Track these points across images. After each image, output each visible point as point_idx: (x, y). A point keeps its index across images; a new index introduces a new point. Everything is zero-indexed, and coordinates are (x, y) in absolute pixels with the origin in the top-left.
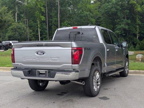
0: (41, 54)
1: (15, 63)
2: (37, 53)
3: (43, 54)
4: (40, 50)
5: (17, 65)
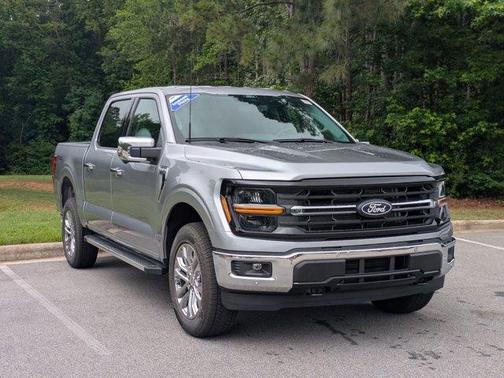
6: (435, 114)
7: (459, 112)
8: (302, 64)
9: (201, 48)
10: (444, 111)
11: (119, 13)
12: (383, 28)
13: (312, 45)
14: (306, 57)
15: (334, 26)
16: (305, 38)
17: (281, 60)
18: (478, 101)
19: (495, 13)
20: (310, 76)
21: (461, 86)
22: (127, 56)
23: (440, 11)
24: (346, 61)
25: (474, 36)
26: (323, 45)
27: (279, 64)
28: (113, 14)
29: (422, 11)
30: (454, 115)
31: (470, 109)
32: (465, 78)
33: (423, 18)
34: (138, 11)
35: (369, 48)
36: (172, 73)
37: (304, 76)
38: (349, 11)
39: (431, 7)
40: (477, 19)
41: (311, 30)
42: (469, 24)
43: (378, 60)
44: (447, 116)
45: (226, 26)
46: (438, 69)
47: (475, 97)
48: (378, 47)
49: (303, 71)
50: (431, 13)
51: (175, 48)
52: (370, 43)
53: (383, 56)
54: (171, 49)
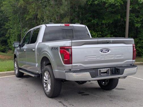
0: (106, 51)
1: (73, 65)
2: (102, 51)
3: (108, 51)
4: (104, 48)
5: (76, 66)
6: (95, 32)
7: (102, 32)
8: (56, 18)
9: (28, 13)
10: (98, 32)
11: (4, 3)
12: (80, 7)
13: (59, 12)
14: (57, 15)
15: (65, 7)
16: (57, 10)
17: (50, 17)
18: (107, 29)
19: (112, 3)
20: (58, 21)
21: (102, 24)
22: (7, 15)
23: (96, 2)
24: (69, 17)
25: (106, 9)
26: (62, 12)
27: (49, 18)
28: (2, 3)
29: (91, 2)
30: (101, 33)
31: (105, 31)
32: (103, 22)
33: (91, 5)
34: (10, 2)
35: (76, 13)
36: (20, 20)
37: (57, 21)
38: (69, 2)
39: (93, 1)
40: (106, 5)
41: (58, 7)
42: (104, 6)
43: (78, 16)
44: (99, 33)
45: (33, 6)
46: (96, 20)
47: (107, 27)
48: (79, 12)
49: (57, 19)
50: (93, 3)
51: (20, 13)
52: (76, 11)
53: (80, 15)
54: (19, 13)
